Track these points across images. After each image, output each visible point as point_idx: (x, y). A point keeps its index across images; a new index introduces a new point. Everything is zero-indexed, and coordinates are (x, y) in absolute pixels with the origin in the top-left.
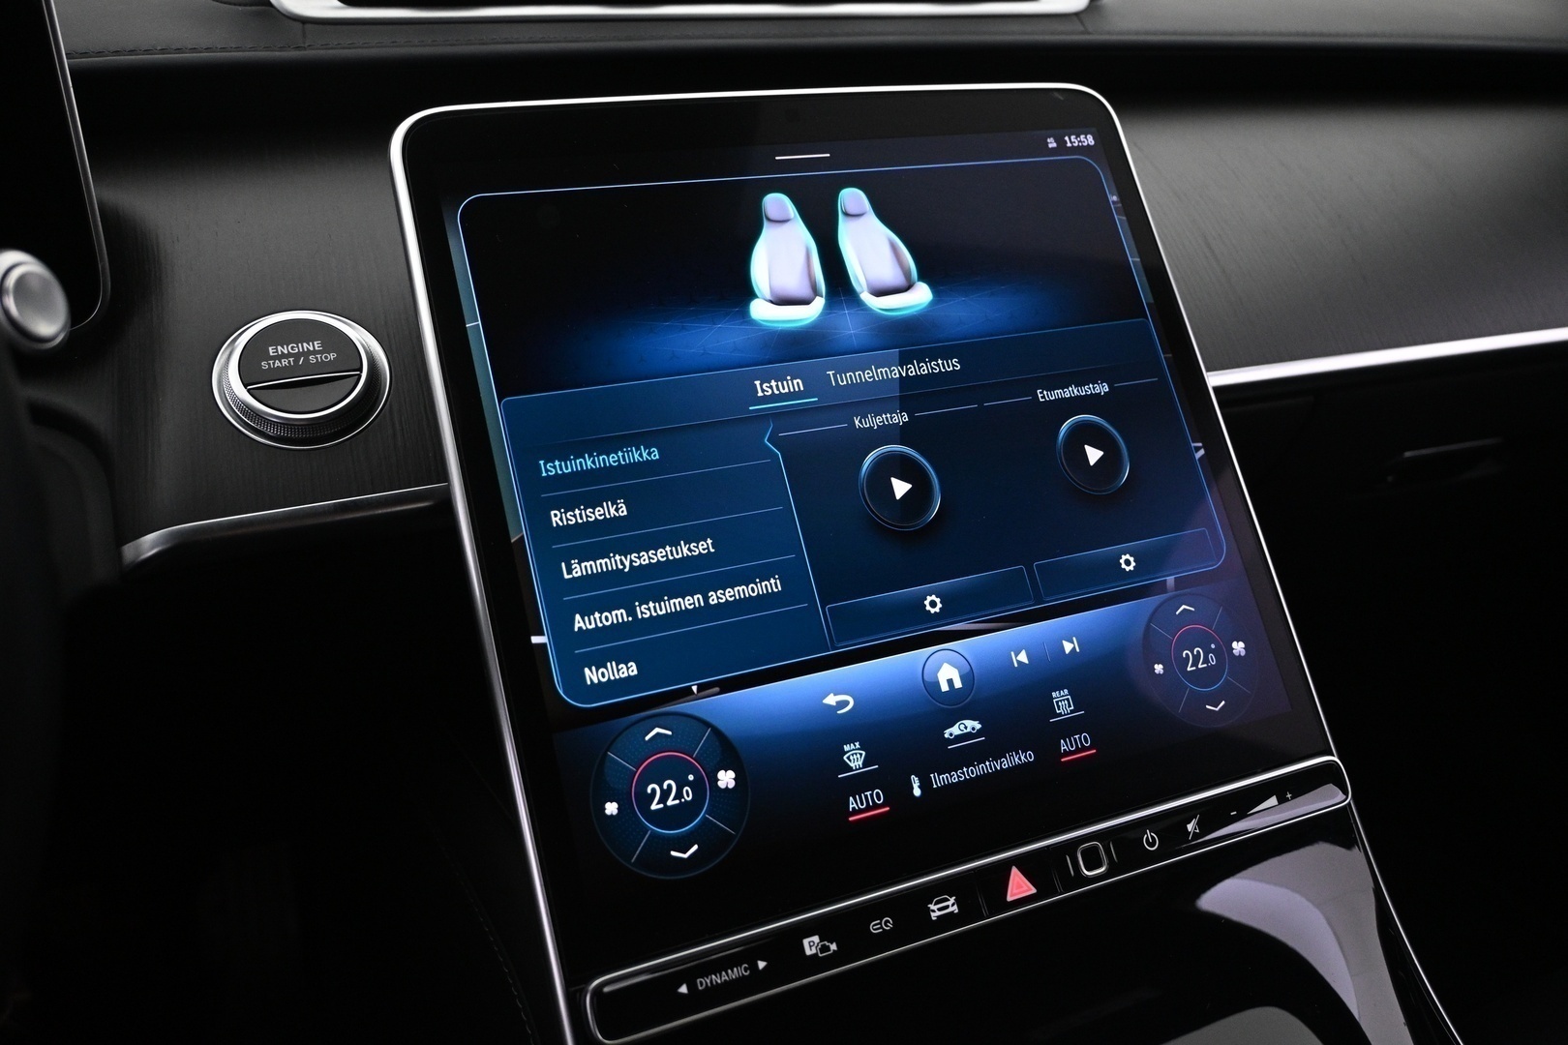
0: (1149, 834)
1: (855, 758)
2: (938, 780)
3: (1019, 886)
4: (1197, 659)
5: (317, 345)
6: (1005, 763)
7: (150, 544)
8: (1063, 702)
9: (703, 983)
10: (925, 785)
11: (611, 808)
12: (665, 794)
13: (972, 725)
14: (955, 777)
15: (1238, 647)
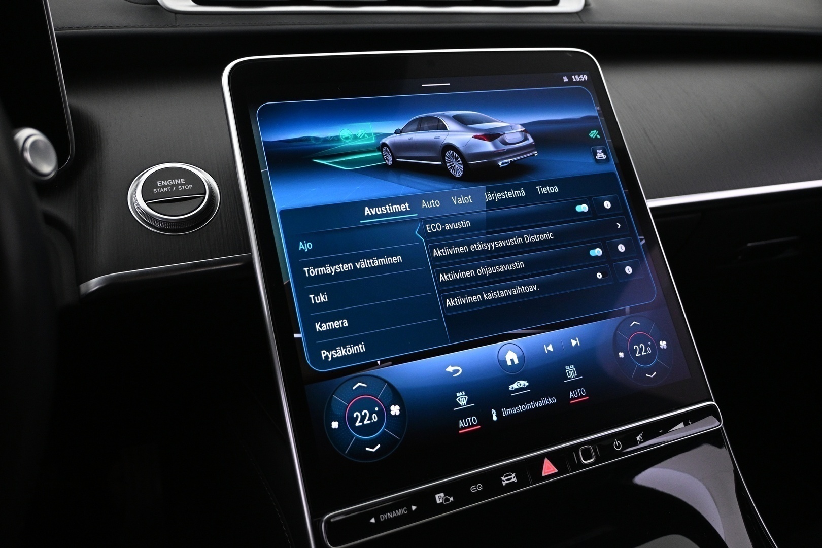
0: (617, 442)
1: (462, 400)
2: (506, 412)
3: (549, 468)
4: (641, 350)
5: (182, 181)
6: (541, 404)
7: (94, 284)
8: (571, 372)
9: (383, 517)
10: (499, 414)
11: (335, 425)
12: (363, 418)
13: (524, 383)
14: (514, 411)
15: (663, 344)
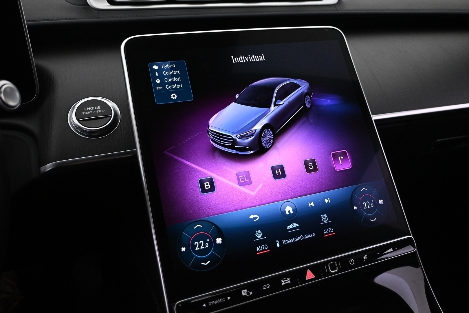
0: (351, 260)
1: (259, 235)
2: (285, 242)
3: (310, 275)
4: (367, 205)
5: (99, 107)
6: (306, 237)
7: (49, 167)
8: (325, 218)
9: (210, 303)
10: (281, 243)
11: (183, 249)
12: (200, 245)
13: (296, 225)
14: (290, 241)
15: (381, 201)
